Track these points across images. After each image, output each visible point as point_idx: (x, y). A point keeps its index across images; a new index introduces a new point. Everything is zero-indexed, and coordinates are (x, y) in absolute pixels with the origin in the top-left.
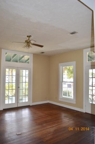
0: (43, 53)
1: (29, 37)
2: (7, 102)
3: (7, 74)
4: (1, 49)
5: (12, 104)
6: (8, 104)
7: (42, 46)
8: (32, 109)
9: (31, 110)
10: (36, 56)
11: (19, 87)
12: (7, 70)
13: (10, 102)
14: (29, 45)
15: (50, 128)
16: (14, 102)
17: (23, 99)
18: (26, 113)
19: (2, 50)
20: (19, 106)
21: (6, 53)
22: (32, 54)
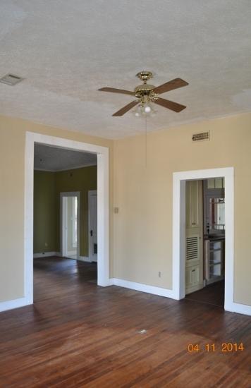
15: (71, 352)
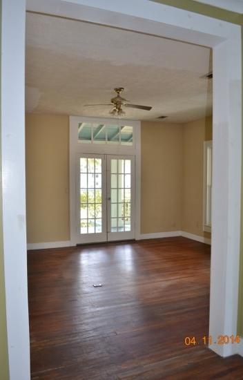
0: (163, 117)
1: (118, 90)
2: (83, 231)
3: (83, 169)
4: (68, 116)
5: (95, 234)
6: (88, 235)
7: (149, 108)
8: (139, 247)
11: (110, 199)
12: (83, 161)
13: (91, 231)
14: (119, 109)
16: (99, 230)
17: (126, 226)
21: (80, 125)
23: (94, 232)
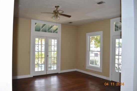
0: (71, 23)
1: (57, 7)
2: (36, 70)
5: (41, 71)
6: (38, 72)
7: (69, 16)
9: (59, 78)
10: (64, 25)
11: (48, 56)
13: (40, 70)
14: (57, 15)
16: (43, 69)
17: (52, 67)
18: (54, 80)
19: (32, 20)
20: (48, 73)
21: (36, 23)
22: (61, 24)
23: (41, 70)
